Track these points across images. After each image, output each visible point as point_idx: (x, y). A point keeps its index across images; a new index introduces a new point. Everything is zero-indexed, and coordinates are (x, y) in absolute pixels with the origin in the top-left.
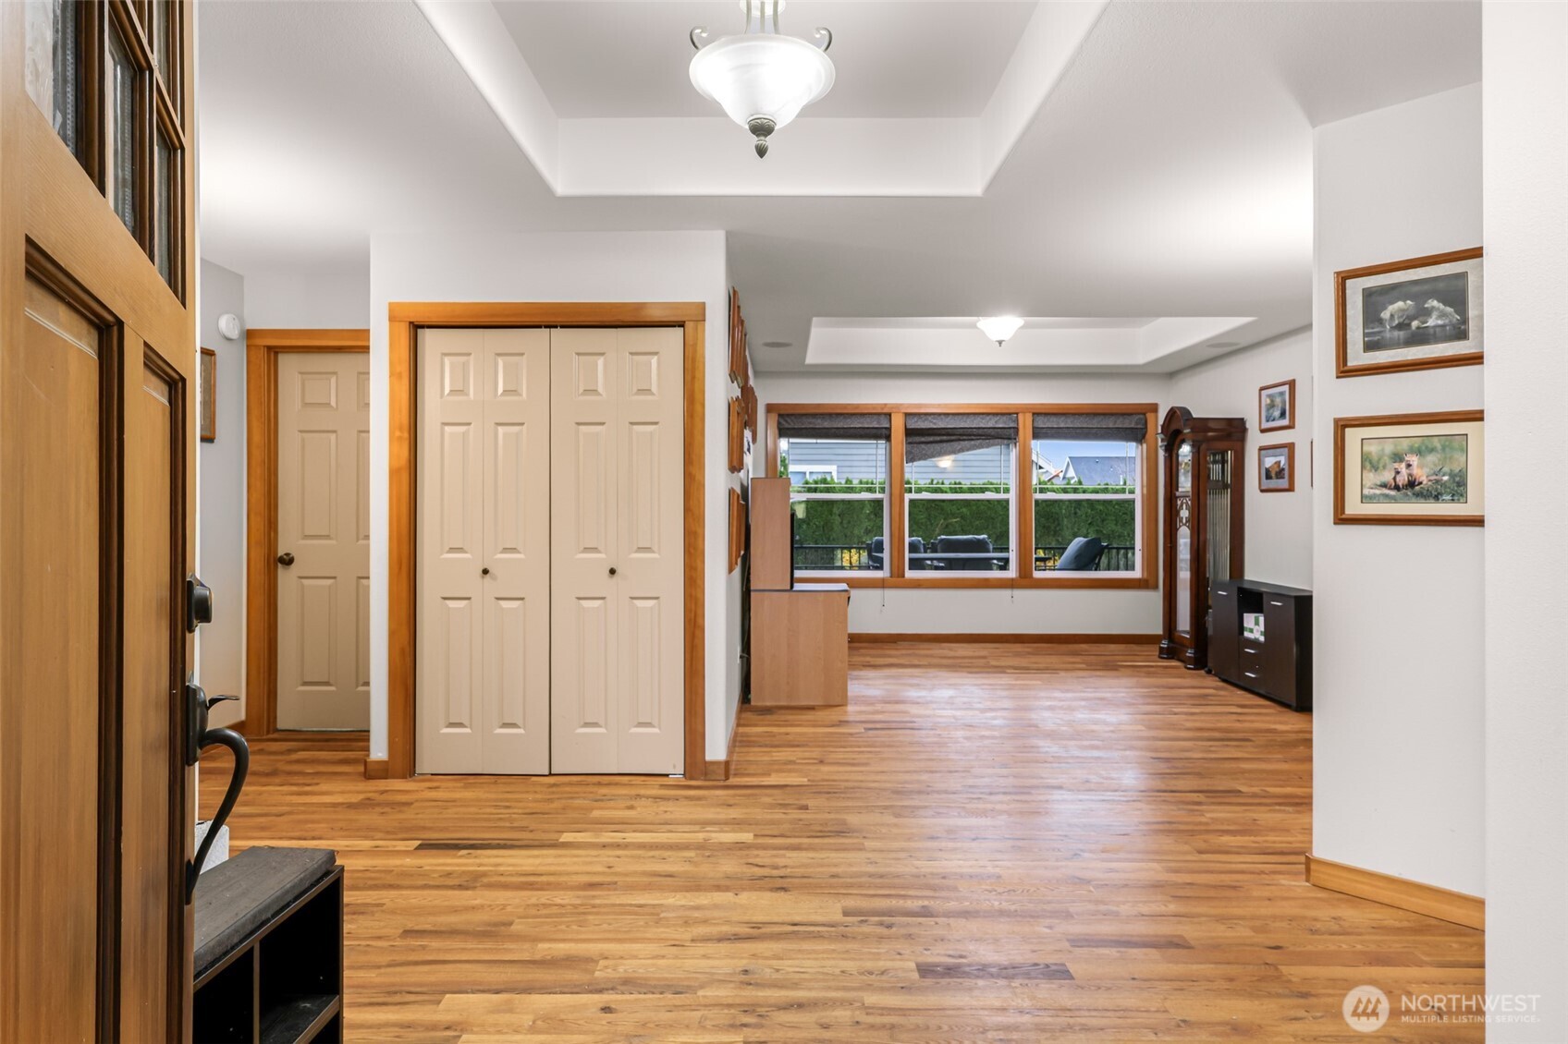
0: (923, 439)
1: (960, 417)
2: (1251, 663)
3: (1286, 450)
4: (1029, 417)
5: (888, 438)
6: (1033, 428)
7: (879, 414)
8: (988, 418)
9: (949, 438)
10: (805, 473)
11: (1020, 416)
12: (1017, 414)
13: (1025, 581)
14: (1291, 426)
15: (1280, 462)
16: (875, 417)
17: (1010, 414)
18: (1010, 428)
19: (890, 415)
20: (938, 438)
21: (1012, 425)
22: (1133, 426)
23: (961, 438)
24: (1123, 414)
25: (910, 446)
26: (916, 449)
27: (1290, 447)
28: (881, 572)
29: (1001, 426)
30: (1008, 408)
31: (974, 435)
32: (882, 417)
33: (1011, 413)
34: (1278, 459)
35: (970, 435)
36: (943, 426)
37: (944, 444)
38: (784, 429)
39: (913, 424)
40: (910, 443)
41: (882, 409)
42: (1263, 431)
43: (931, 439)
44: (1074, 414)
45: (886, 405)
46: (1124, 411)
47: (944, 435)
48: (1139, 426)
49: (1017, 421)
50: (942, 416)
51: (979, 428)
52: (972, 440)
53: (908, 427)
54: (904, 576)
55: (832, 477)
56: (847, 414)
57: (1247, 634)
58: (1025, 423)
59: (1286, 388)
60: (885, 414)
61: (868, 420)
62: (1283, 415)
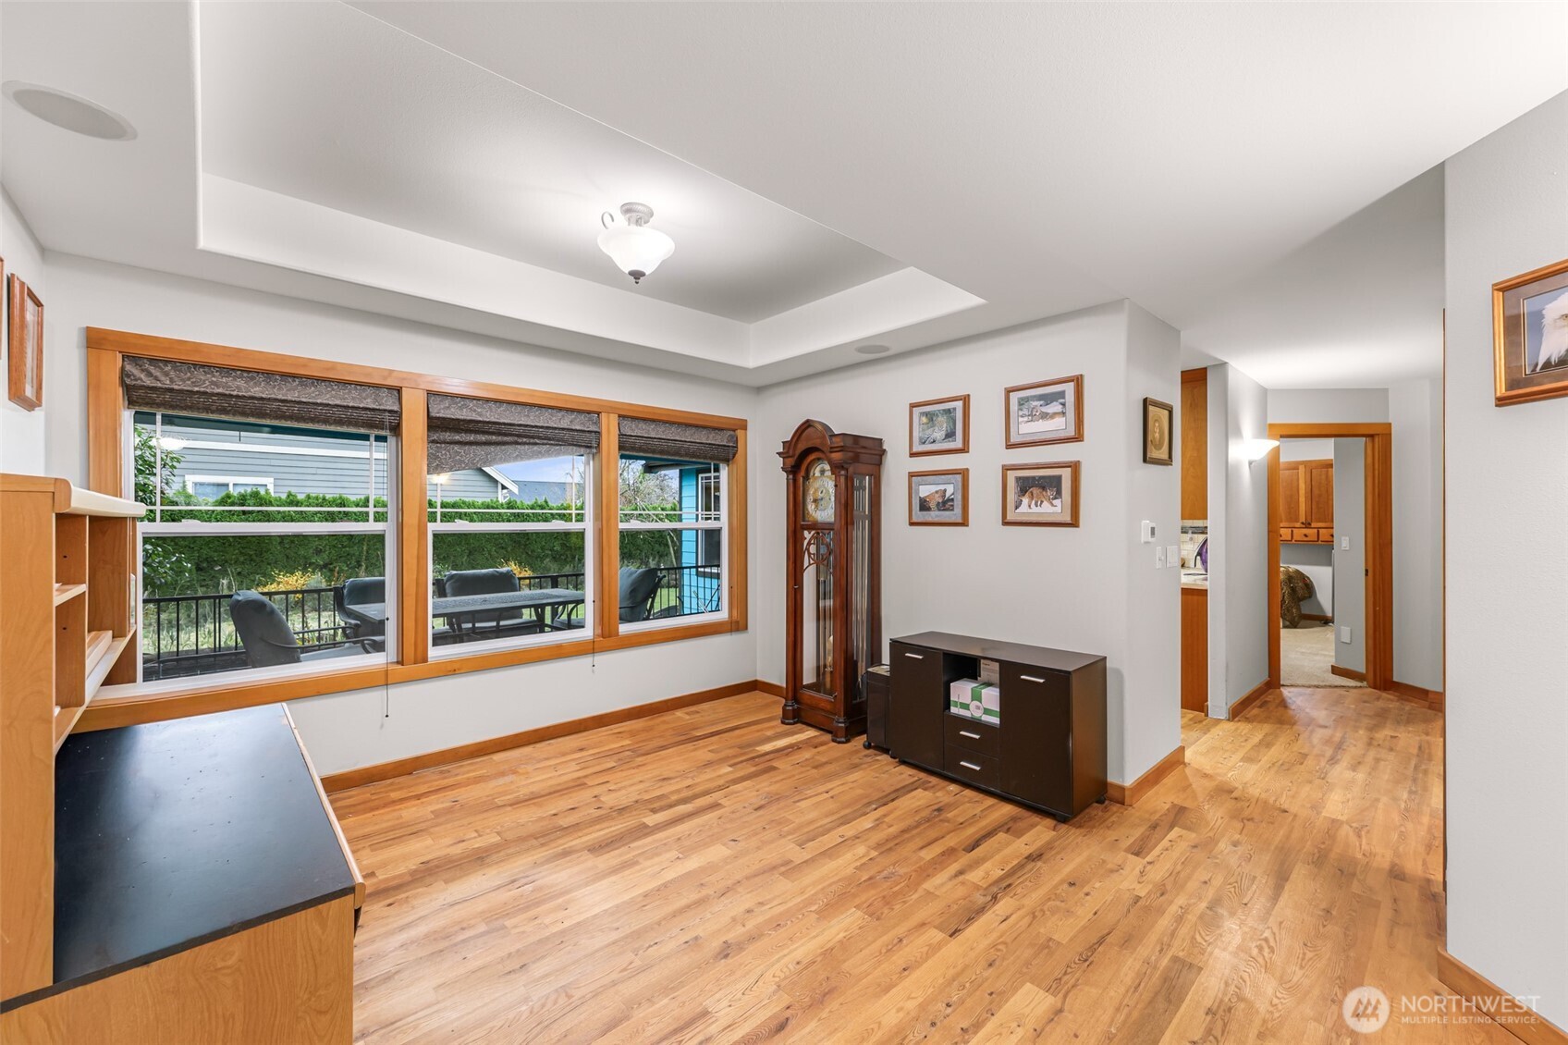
0: (457, 437)
1: (519, 408)
2: (971, 750)
3: (959, 477)
4: (614, 419)
5: (396, 429)
6: (621, 435)
7: (377, 387)
8: (560, 414)
9: (500, 438)
10: (227, 485)
11: (603, 416)
12: (599, 413)
13: (607, 640)
14: (964, 450)
15: (945, 490)
16: (369, 391)
17: (589, 412)
18: (590, 432)
19: (399, 390)
20: (483, 438)
21: (593, 428)
22: (725, 443)
23: (520, 441)
24: (715, 429)
25: (434, 446)
26: (444, 452)
27: (964, 474)
28: (382, 654)
29: (578, 428)
30: (587, 404)
31: (539, 438)
32: (384, 393)
33: (591, 412)
34: (942, 487)
35: (533, 437)
36: (493, 419)
37: (492, 448)
38: (136, 388)
39: (441, 411)
40: (433, 442)
41: (385, 378)
42: (913, 455)
43: (472, 437)
44: (665, 422)
45: (391, 371)
46: (716, 425)
47: (493, 433)
48: (731, 444)
49: (598, 423)
50: (491, 404)
51: (548, 428)
52: (536, 444)
53: (433, 414)
54: (425, 660)
55: (267, 491)
56: (308, 377)
57: (954, 710)
58: (610, 431)
59: (960, 404)
60: (390, 388)
61: (355, 394)
62: (950, 435)
